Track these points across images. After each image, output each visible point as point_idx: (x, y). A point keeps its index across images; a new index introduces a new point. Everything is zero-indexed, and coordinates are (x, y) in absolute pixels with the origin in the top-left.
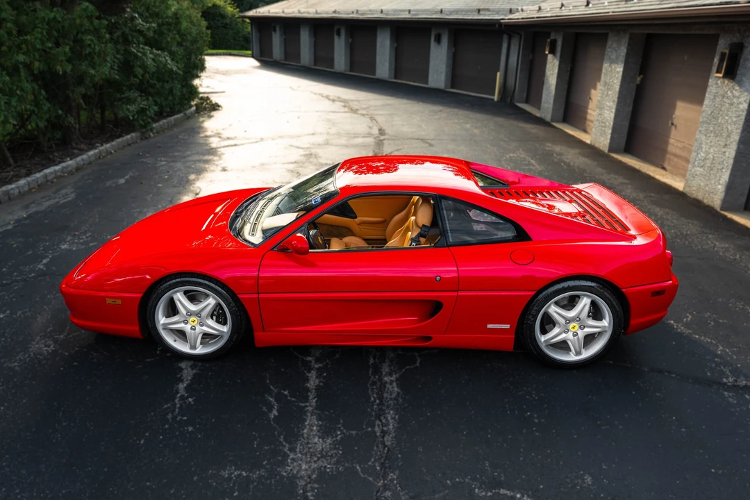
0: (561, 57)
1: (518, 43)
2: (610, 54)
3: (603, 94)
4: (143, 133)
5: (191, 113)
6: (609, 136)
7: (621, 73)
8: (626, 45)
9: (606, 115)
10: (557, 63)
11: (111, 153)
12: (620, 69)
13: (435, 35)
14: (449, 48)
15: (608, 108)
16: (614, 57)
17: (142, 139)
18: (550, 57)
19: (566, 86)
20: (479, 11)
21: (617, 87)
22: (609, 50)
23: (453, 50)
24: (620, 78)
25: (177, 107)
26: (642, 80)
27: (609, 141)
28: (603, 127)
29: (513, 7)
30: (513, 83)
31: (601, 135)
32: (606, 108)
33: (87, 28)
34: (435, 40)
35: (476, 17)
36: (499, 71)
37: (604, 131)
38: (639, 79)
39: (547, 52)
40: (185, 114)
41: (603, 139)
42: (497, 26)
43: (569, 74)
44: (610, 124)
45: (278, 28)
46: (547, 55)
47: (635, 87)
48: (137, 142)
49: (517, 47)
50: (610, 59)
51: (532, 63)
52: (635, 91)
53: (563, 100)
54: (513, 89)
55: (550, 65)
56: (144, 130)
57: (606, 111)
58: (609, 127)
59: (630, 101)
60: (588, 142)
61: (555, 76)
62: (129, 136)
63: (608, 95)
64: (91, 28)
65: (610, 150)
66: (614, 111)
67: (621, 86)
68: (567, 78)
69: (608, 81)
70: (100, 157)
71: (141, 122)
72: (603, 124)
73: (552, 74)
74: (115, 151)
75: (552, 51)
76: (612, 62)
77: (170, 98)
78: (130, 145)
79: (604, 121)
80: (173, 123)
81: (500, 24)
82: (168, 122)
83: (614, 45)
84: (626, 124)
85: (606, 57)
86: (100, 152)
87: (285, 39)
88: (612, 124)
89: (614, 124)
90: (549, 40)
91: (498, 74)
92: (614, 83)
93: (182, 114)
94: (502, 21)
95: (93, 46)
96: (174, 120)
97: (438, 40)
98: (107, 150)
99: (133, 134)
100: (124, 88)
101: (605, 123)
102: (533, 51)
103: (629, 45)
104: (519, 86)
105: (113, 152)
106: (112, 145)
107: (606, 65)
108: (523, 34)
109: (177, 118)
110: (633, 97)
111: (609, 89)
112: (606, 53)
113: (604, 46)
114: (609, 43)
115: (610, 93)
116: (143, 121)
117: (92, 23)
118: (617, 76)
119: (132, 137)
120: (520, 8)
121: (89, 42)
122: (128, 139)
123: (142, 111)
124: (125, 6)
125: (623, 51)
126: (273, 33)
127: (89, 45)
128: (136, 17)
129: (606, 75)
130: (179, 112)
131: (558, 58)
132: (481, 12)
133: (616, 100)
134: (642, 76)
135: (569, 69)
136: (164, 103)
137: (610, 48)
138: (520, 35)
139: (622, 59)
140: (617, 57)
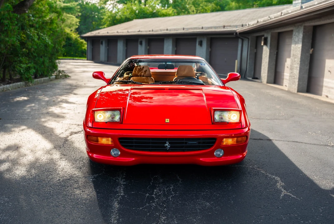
0: (271, 46)
1: (247, 44)
2: (294, 39)
3: (292, 61)
4: (26, 83)
5: (53, 78)
6: (297, 83)
7: (301, 48)
8: (302, 33)
9: (295, 72)
10: (268, 49)
11: (9, 90)
12: (300, 46)
13: (199, 42)
14: (207, 49)
15: (296, 68)
16: (296, 40)
17: (25, 86)
18: (265, 47)
19: (275, 63)
20: (224, 27)
21: (299, 56)
22: (294, 37)
23: (210, 50)
24: (300, 51)
25: (46, 73)
26: (313, 51)
27: (297, 86)
28: (294, 79)
29: (244, 24)
30: (245, 66)
31: (293, 84)
32: (295, 68)
33: (6, 16)
34: (199, 44)
35: (223, 30)
36: (237, 59)
37: (294, 81)
38: (311, 51)
39: (262, 44)
40: (50, 78)
41: (294, 86)
42: (235, 34)
43: (275, 55)
44: (297, 76)
45: (104, 43)
46: (263, 46)
47: (309, 55)
48: (23, 87)
49: (247, 46)
50: (295, 41)
51: (256, 54)
52: (309, 57)
53: (273, 71)
54: (245, 69)
55: (265, 52)
56: (27, 82)
57: (294, 70)
58: (297, 78)
59: (307, 62)
60: (287, 90)
61: (268, 57)
62: (19, 83)
63: (295, 61)
64: (8, 17)
65: (298, 91)
66: (298, 69)
67: (302, 55)
68: (275, 58)
69: (294, 54)
70: (3, 91)
71: (26, 76)
72: (293, 78)
73: (266, 57)
74: (11, 89)
75: (266, 44)
76: (296, 43)
77: (43, 66)
78: (19, 88)
79: (294, 76)
80: (43, 81)
81: (236, 33)
82: (40, 80)
83: (297, 34)
84: (306, 76)
85: (293, 41)
86: (4, 88)
87: (108, 50)
88: (298, 76)
89: (299, 76)
90: (263, 38)
91: (236, 61)
92: (298, 54)
93: (48, 78)
94: (237, 31)
95: (8, 26)
96: (44, 79)
97: (201, 44)
98: (7, 87)
99: (21, 83)
100: (20, 55)
101: (294, 77)
102: (256, 47)
103: (304, 32)
104: (249, 67)
105: (10, 89)
106: (10, 86)
107: (293, 46)
108: (250, 38)
109: (45, 79)
110: (309, 61)
111: (295, 58)
112: (293, 39)
113: (292, 35)
114: (294, 33)
115: (296, 59)
116: (28, 76)
117: (9, 14)
118: (299, 50)
119: (20, 84)
120: (247, 24)
121: (7, 24)
122: (18, 85)
123: (28, 69)
124: (26, 9)
125: (301, 36)
126: (101, 46)
127: (7, 25)
128: (30, 16)
129: (293, 50)
130: (46, 76)
131: (269, 47)
132: (225, 27)
133: (299, 63)
134: (312, 49)
135: (275, 53)
136: (39, 69)
137: (295, 36)
138: (249, 39)
139: (301, 40)
140: (298, 40)
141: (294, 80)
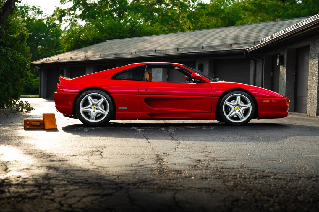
0: (287, 65)
1: (261, 66)
2: (311, 54)
6: (316, 105)
7: (318, 64)
9: (313, 93)
10: (285, 70)
12: (317, 61)
13: (199, 65)
16: (313, 56)
18: (281, 67)
19: (294, 86)
20: (231, 45)
21: (317, 73)
22: (311, 52)
24: (318, 67)
27: (316, 108)
29: (257, 41)
32: (313, 88)
34: (199, 69)
35: (229, 48)
41: (313, 108)
42: (245, 53)
43: (294, 77)
46: (279, 66)
49: (261, 68)
53: (293, 96)
55: (282, 73)
57: (313, 90)
58: (315, 99)
60: (306, 115)
61: (285, 79)
63: (313, 80)
65: (317, 114)
66: (317, 88)
68: (294, 80)
69: (312, 71)
72: (312, 99)
73: (283, 79)
75: (282, 63)
76: (313, 58)
79: (313, 97)
81: (247, 53)
83: (313, 48)
85: (310, 56)
88: (316, 97)
89: (318, 96)
90: (279, 56)
92: (315, 71)
94: (247, 49)
97: (201, 68)
107: (310, 62)
108: (264, 58)
111: (313, 76)
113: (308, 51)
114: (311, 48)
115: (314, 78)
118: (316, 66)
120: (260, 41)
125: (317, 50)
129: (311, 68)
131: (286, 67)
132: (233, 46)
133: (317, 81)
135: (294, 74)
137: (311, 50)
138: (263, 60)
139: (317, 55)
140: (315, 55)
141: (313, 102)
